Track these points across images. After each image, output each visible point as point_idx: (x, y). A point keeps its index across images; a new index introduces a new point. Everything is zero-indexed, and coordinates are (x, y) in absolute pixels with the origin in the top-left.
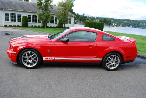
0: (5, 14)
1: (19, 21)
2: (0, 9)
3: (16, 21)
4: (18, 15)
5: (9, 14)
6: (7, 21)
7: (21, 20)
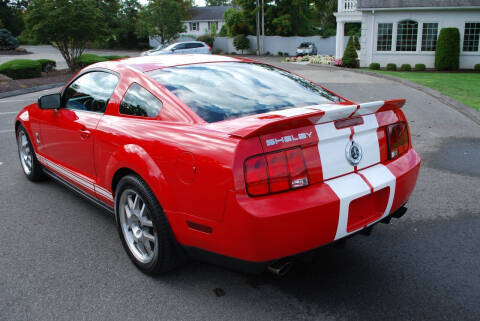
0: (380, 25)
1: (429, 49)
2: (363, 11)
3: (414, 49)
4: (425, 26)
5: (391, 25)
6: (384, 49)
7: (435, 43)
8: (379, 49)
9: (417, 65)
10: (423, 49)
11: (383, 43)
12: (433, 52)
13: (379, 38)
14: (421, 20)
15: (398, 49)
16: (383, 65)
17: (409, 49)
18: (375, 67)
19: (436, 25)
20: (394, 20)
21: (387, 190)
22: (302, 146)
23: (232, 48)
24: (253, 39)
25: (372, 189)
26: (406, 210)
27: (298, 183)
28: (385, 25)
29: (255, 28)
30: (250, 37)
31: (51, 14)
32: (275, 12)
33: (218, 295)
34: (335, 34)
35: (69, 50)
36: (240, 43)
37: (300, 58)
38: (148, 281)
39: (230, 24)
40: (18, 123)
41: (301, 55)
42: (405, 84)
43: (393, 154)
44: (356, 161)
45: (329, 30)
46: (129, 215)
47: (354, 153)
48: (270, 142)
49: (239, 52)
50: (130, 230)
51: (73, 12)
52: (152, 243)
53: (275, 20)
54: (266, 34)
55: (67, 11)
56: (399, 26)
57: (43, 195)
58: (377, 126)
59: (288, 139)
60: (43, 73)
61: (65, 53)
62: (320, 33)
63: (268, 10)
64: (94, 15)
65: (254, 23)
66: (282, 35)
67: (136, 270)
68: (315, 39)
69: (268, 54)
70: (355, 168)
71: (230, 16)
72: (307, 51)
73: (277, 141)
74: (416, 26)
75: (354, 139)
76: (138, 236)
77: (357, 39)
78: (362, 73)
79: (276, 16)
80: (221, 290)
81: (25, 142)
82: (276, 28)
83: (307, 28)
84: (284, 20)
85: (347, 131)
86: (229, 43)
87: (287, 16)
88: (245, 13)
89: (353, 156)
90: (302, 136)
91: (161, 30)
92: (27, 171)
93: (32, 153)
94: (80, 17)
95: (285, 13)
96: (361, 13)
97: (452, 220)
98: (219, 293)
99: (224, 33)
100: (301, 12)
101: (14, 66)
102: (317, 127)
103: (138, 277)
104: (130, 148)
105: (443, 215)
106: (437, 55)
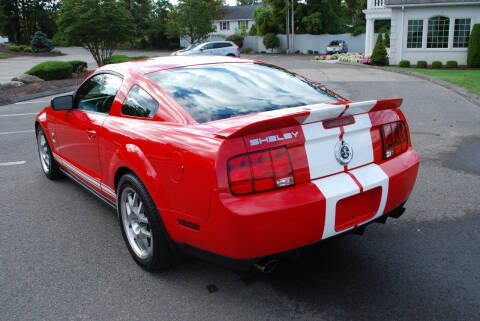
0: (410, 22)
1: (461, 46)
2: (393, 8)
3: (446, 46)
4: (457, 21)
5: (421, 22)
6: (414, 46)
7: (467, 39)
8: (409, 46)
9: (449, 63)
10: (455, 45)
11: (414, 40)
12: (466, 49)
13: (409, 35)
14: (453, 16)
15: (429, 46)
16: (413, 62)
17: (440, 46)
18: (405, 65)
19: (469, 21)
20: (425, 17)
21: (378, 190)
22: (288, 146)
23: (262, 47)
24: (283, 37)
25: (361, 189)
26: (404, 209)
27: (283, 182)
28: (416, 22)
29: (285, 27)
30: (279, 36)
31: (82, 16)
32: (305, 10)
33: (211, 292)
34: (364, 32)
35: (100, 51)
36: (270, 41)
37: (329, 57)
38: (146, 276)
39: (260, 23)
40: (37, 124)
41: (331, 53)
42: (434, 82)
43: (389, 154)
44: (346, 161)
45: (360, 28)
46: (129, 212)
47: (344, 153)
48: (254, 142)
49: (269, 51)
50: (130, 226)
51: (103, 14)
52: (149, 239)
53: (305, 19)
54: (296, 32)
55: (97, 12)
56: (430, 22)
57: (58, 193)
58: (370, 126)
59: (272, 139)
60: (74, 75)
61: (96, 54)
62: (351, 31)
63: (298, 8)
64: (123, 16)
65: (283, 21)
66: (312, 33)
67: (136, 265)
68: (346, 37)
69: (298, 53)
70: (346, 167)
71: (259, 14)
72: (337, 49)
73: (261, 141)
74: (448, 22)
75: (345, 138)
76: (137, 233)
77: (387, 37)
78: (390, 71)
79: (306, 14)
80: (214, 286)
81: (43, 142)
82: (306, 26)
83: (336, 26)
84: (314, 18)
85: (336, 131)
86: (259, 42)
87: (317, 14)
88: (275, 12)
89: (343, 156)
90: (288, 136)
91: (191, 30)
92: (46, 169)
93: (50, 152)
94: (110, 19)
95: (314, 11)
96: (390, 10)
97: (458, 221)
98: (212, 289)
99: (253, 32)
100: (331, 10)
101: (46, 68)
102: (303, 127)
103: (137, 272)
104: (131, 147)
105: (449, 216)
106: (469, 52)
